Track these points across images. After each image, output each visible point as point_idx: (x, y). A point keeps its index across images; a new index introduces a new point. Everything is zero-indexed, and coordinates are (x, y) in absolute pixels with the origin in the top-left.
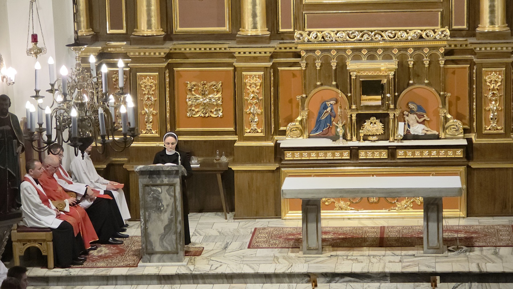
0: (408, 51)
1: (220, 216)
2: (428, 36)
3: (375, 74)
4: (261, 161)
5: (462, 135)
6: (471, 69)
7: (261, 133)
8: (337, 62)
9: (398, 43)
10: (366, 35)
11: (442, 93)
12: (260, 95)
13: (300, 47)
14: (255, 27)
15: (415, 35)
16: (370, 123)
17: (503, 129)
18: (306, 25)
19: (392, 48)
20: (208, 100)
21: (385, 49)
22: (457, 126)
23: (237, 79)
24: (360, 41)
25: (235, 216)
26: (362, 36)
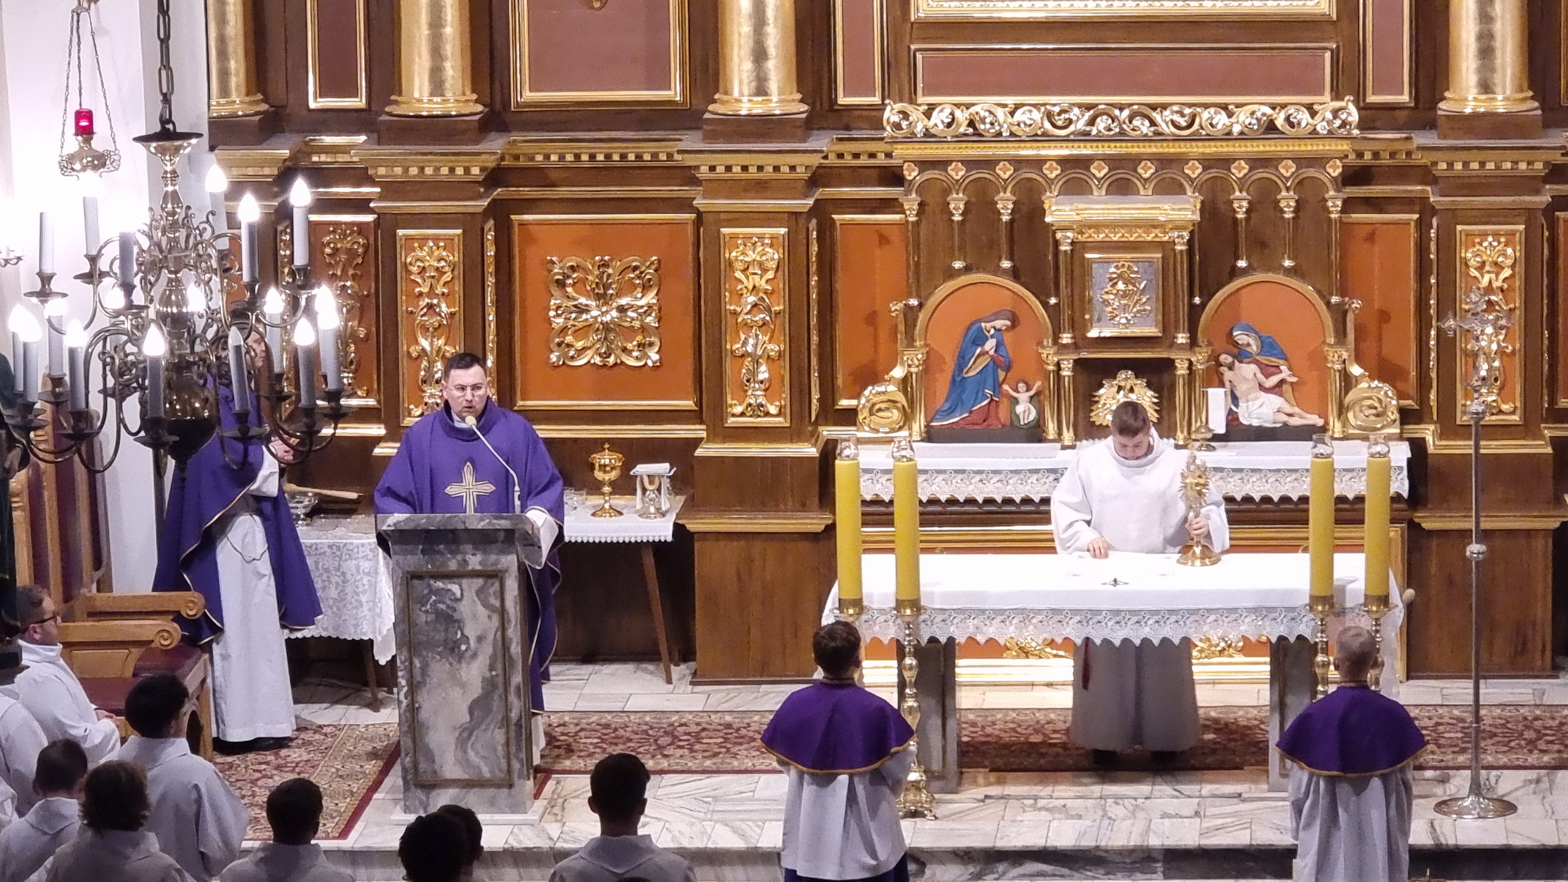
0: (1233, 171)
1: (651, 673)
2: (1292, 125)
3: (1132, 239)
4: (777, 505)
5: (1395, 430)
6: (1422, 226)
7: (778, 415)
8: (1014, 198)
9: (1200, 144)
10: (1105, 117)
11: (1334, 299)
12: (774, 297)
13: (900, 151)
14: (761, 90)
15: (1254, 121)
16: (1116, 389)
17: (1518, 412)
18: (920, 85)
19: (1179, 161)
20: (614, 313)
21: (1164, 162)
22: (1380, 401)
23: (705, 248)
24: (1084, 137)
25: (694, 674)
26: (1092, 122)
